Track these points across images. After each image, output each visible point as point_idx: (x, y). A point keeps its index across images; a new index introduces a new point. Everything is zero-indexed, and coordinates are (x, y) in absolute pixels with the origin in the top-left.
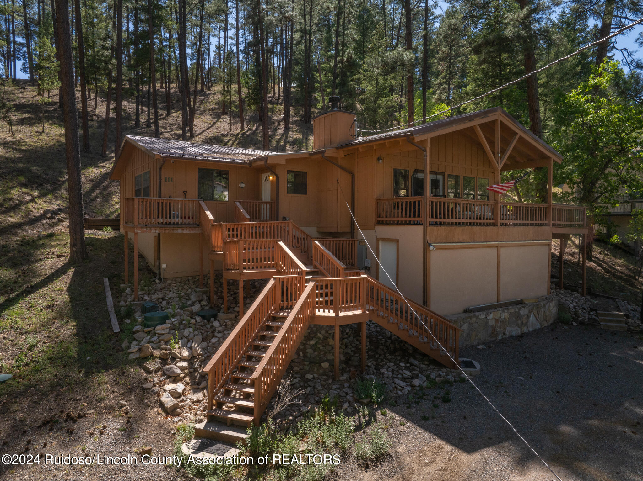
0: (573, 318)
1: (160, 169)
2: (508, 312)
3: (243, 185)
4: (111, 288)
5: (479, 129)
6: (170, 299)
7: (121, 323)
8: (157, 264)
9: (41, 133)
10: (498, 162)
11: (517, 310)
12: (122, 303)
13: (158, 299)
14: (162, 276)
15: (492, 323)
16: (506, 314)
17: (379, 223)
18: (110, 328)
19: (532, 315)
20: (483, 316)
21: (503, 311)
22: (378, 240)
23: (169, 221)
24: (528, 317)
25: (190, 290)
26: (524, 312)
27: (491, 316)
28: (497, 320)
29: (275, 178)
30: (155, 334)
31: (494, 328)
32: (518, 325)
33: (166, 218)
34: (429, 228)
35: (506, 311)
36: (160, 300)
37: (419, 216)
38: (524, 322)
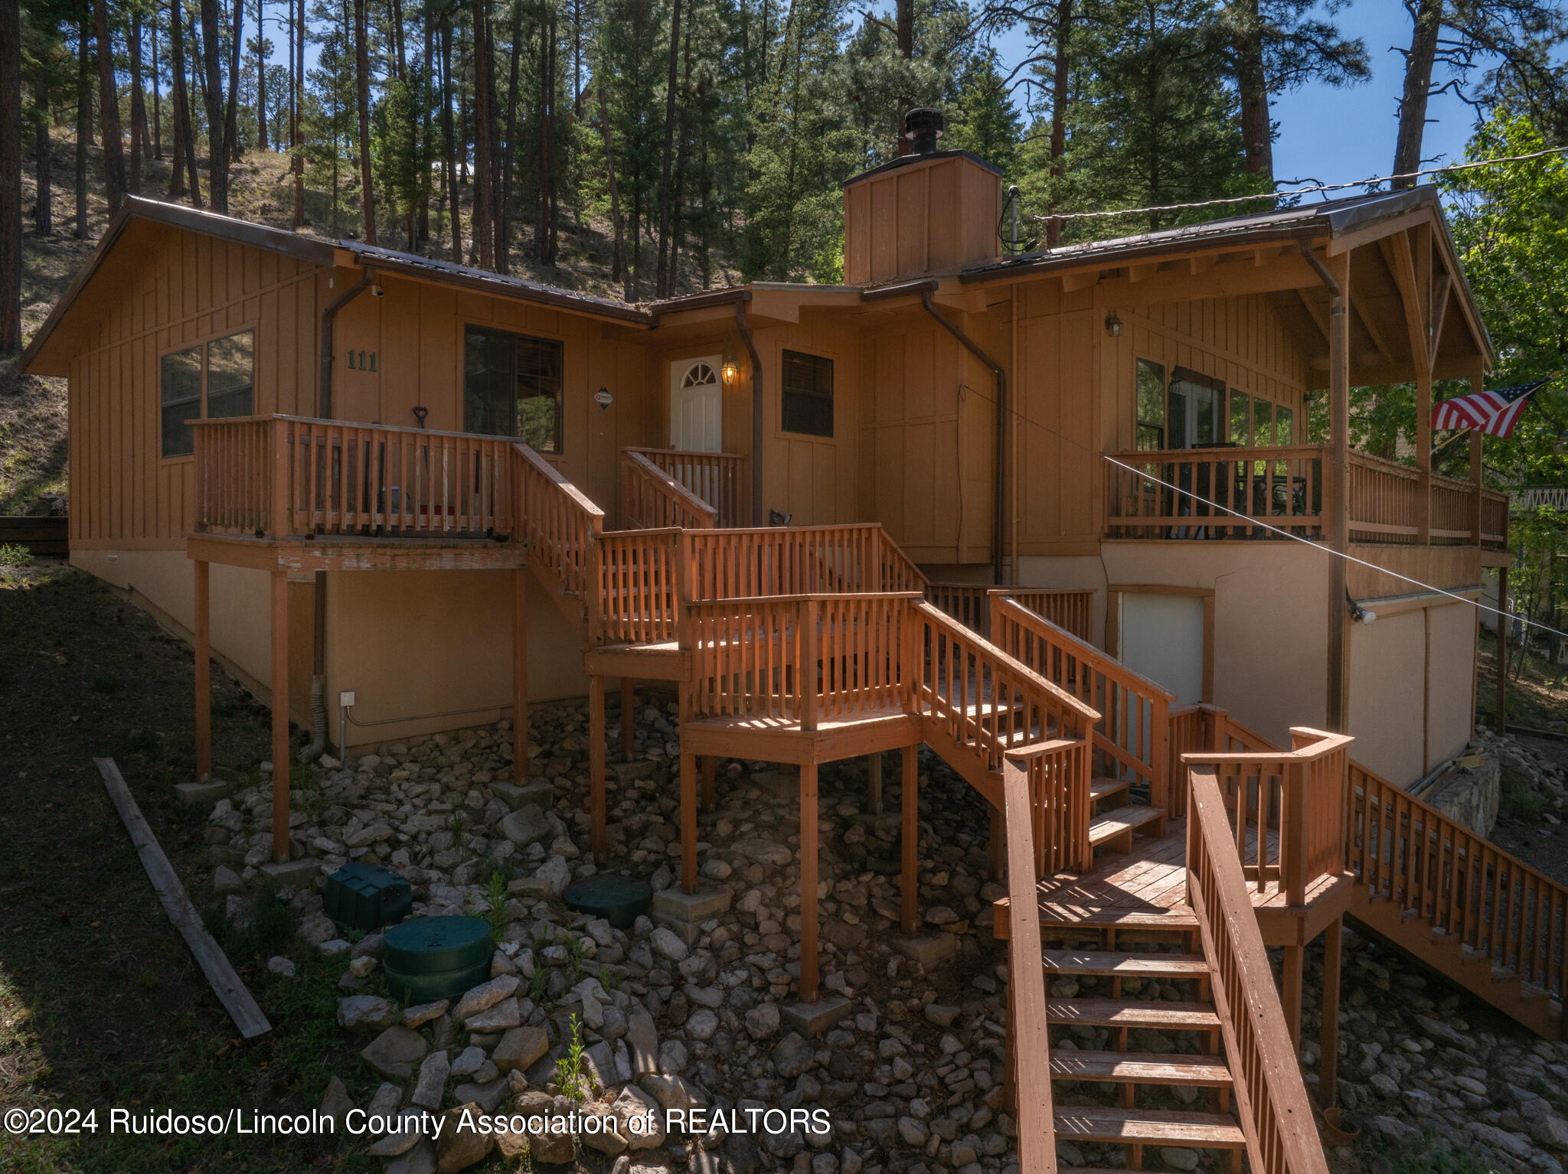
0: (1542, 803)
2: (1458, 805)
3: (606, 398)
4: (140, 805)
5: (1407, 240)
6: (415, 837)
8: (315, 689)
10: (1429, 353)
11: (1468, 795)
12: (224, 877)
13: (373, 844)
14: (337, 739)
16: (1456, 809)
17: (1115, 534)
19: (1481, 804)
21: (1452, 801)
22: (1113, 590)
23: (377, 519)
24: (1478, 810)
25: (473, 793)
29: (744, 375)
30: (461, 1036)
33: (366, 509)
34: (1351, 551)
35: (1455, 800)
36: (383, 850)
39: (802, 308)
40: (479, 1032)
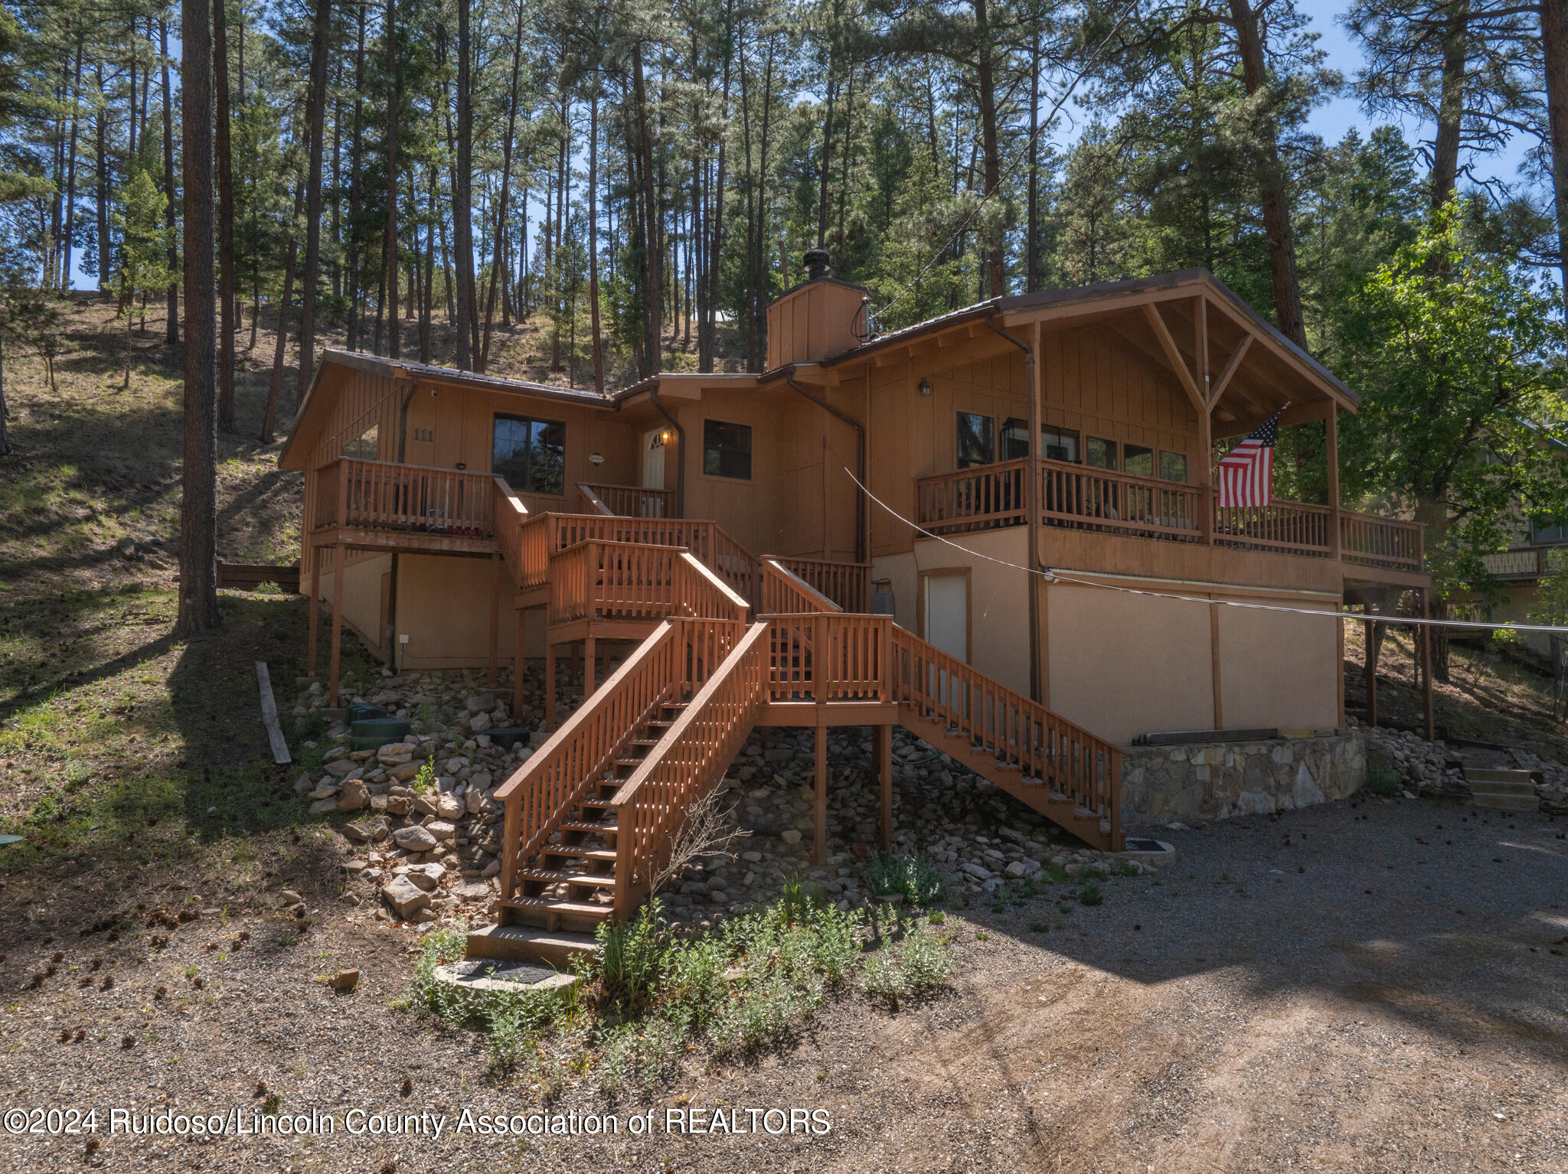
0: (1404, 782)
1: (405, 408)
2: (1241, 754)
3: (599, 459)
4: (272, 683)
5: (1157, 314)
6: (415, 706)
7: (294, 745)
8: (388, 634)
9: (120, 389)
10: (1203, 395)
11: (1264, 751)
12: (299, 709)
13: (387, 704)
14: (398, 665)
15: (1203, 775)
16: (1237, 757)
18: (269, 756)
19: (1302, 769)
20: (1179, 755)
21: (1230, 749)
22: (921, 575)
23: (421, 519)
24: (1293, 770)
25: (464, 692)
26: (1282, 756)
27: (1200, 759)
28: (1215, 771)
29: (676, 438)
30: (376, 764)
31: (1208, 788)
32: (1267, 788)
33: (414, 514)
34: (1043, 532)
35: (1236, 749)
36: (392, 708)
37: (1017, 506)
38: (1283, 782)
39: (703, 390)
40: (384, 763)
